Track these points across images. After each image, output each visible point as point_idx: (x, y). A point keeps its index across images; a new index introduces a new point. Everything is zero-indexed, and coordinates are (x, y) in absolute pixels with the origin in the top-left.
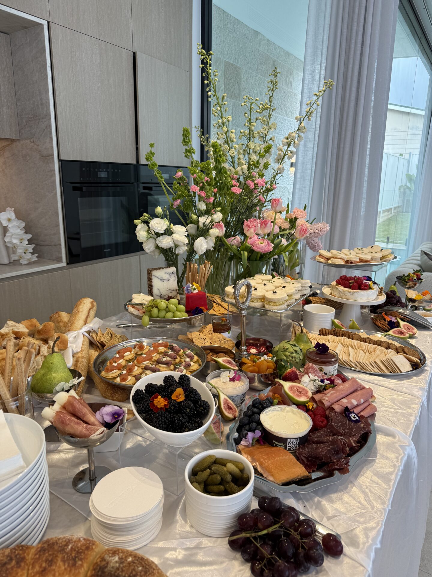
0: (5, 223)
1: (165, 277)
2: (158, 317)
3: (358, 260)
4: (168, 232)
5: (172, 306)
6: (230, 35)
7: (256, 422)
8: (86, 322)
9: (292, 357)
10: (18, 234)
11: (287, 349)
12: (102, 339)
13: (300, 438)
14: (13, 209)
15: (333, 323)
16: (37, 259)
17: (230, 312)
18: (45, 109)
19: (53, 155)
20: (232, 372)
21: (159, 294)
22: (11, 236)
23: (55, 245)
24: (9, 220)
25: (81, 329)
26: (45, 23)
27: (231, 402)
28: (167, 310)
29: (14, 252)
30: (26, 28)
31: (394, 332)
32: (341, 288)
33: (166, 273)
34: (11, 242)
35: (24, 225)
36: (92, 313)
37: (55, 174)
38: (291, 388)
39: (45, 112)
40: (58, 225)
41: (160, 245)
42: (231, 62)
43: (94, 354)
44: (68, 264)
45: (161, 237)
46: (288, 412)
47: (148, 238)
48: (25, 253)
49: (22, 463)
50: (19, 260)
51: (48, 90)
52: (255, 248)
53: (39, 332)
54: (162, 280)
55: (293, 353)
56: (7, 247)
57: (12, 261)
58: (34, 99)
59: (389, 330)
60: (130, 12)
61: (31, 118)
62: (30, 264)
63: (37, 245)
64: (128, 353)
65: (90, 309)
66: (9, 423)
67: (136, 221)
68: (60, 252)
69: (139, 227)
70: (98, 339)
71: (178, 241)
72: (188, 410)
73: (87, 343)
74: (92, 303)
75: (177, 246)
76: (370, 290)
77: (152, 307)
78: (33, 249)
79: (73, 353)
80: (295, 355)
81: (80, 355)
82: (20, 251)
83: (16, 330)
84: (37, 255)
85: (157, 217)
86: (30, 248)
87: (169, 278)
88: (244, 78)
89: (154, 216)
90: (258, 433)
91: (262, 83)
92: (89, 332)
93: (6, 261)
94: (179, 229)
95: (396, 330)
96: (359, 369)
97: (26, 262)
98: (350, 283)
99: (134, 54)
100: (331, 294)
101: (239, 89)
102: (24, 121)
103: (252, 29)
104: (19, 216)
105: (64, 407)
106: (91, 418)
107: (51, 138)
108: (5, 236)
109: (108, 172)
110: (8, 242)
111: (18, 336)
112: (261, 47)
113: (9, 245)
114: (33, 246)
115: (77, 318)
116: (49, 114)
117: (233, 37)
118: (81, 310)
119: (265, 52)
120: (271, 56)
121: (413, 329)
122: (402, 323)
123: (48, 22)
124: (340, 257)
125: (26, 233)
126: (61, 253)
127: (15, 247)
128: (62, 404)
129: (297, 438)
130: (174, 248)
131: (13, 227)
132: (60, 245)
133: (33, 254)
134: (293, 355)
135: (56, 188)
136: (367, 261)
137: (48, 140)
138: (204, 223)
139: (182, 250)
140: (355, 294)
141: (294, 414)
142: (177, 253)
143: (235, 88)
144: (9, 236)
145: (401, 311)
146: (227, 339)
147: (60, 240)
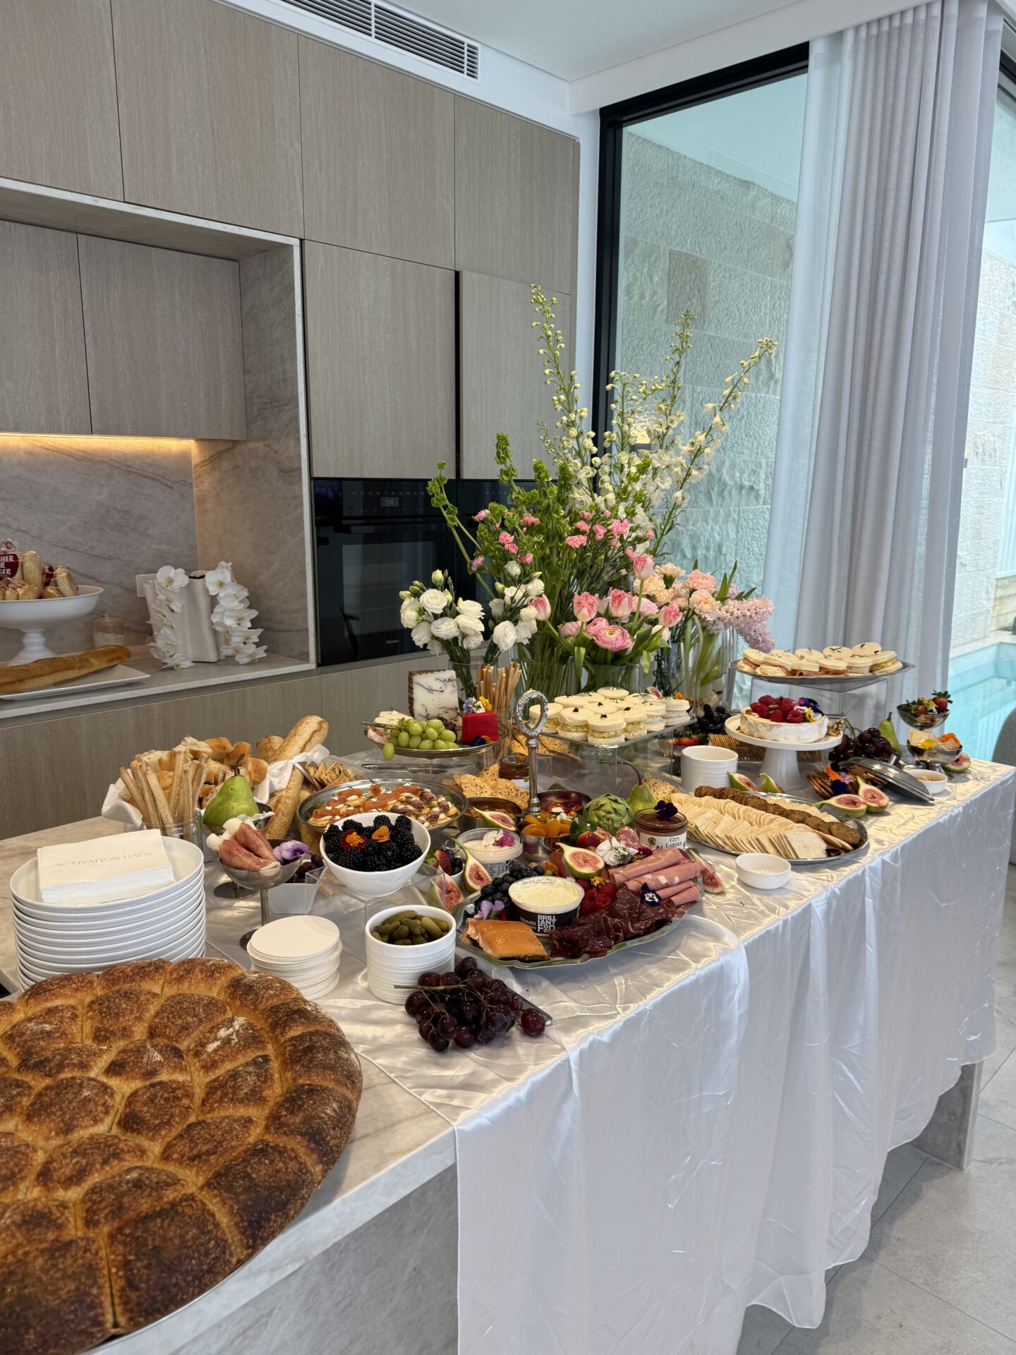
0: (213, 590)
1: (437, 685)
2: (408, 746)
3: (817, 670)
4: (451, 611)
5: (431, 730)
6: (683, 197)
7: (502, 892)
8: (303, 750)
9: (608, 819)
10: (233, 610)
11: (602, 805)
12: (323, 777)
13: (557, 916)
14: (230, 564)
15: (731, 778)
16: (265, 655)
17: (551, 751)
18: (290, 389)
19: (300, 469)
20: (501, 831)
21: (425, 714)
22: (223, 614)
23: (298, 631)
24: (221, 584)
25: (291, 758)
26: (295, 243)
27: (485, 871)
28: (423, 736)
29: (227, 642)
30: (265, 251)
31: (839, 801)
32: (755, 718)
33: (437, 679)
34: (222, 625)
35: (245, 593)
36: (317, 738)
37: (302, 503)
38: (574, 855)
39: (289, 395)
40: (304, 595)
41: (436, 633)
42: (685, 251)
43: (306, 794)
44: (319, 665)
45: (439, 621)
46: (559, 886)
47: (419, 622)
48: (245, 643)
49: (172, 879)
50: (233, 656)
51: (296, 355)
52: (599, 643)
53: (228, 756)
54: (430, 690)
55: (609, 813)
56: (215, 633)
57: (223, 658)
58: (273, 371)
59: (833, 796)
60: (452, 201)
61: (266, 404)
62: (253, 663)
63: (267, 629)
64: (354, 797)
65: (315, 732)
66: (168, 848)
67: (403, 593)
68: (306, 642)
69: (406, 603)
70: (317, 775)
71: (464, 627)
72: (390, 853)
73: (298, 779)
74: (320, 723)
75: (464, 636)
76: (806, 724)
77: (400, 730)
78: (259, 637)
79: (270, 789)
80: (613, 816)
81: (284, 793)
82: (236, 640)
83: (195, 748)
84: (265, 647)
85: (434, 587)
86: (255, 635)
87: (444, 688)
88: (714, 281)
89: (430, 584)
90: (500, 906)
91: (758, 286)
92: (303, 764)
93: (213, 658)
94: (469, 608)
95: (846, 798)
96: (727, 848)
97: (246, 660)
98: (771, 709)
99: (457, 274)
100: (739, 729)
101: (704, 306)
102: (255, 409)
103: (735, 178)
104: (240, 576)
105: (235, 837)
106: (265, 851)
107: (298, 440)
108: (212, 612)
109: (400, 497)
110: (217, 623)
111: (196, 755)
112: (757, 212)
113: (218, 628)
114: (260, 631)
115: (292, 743)
116: (296, 398)
117: (690, 201)
118: (300, 732)
119: (768, 221)
120: (782, 229)
121: (882, 798)
122: (864, 787)
123: (301, 241)
124: (777, 663)
125: (250, 607)
126: (307, 646)
127: (228, 631)
128: (234, 833)
129: (552, 915)
130: (460, 638)
131: (227, 596)
132: (307, 630)
133: (258, 645)
134: (609, 816)
135: (303, 529)
136: (837, 672)
137: (292, 443)
138: (512, 598)
139: (475, 642)
140: (775, 730)
141: (567, 889)
142: (465, 647)
143: (692, 304)
144: (217, 613)
145: (877, 767)
146: (522, 790)
147: (306, 621)
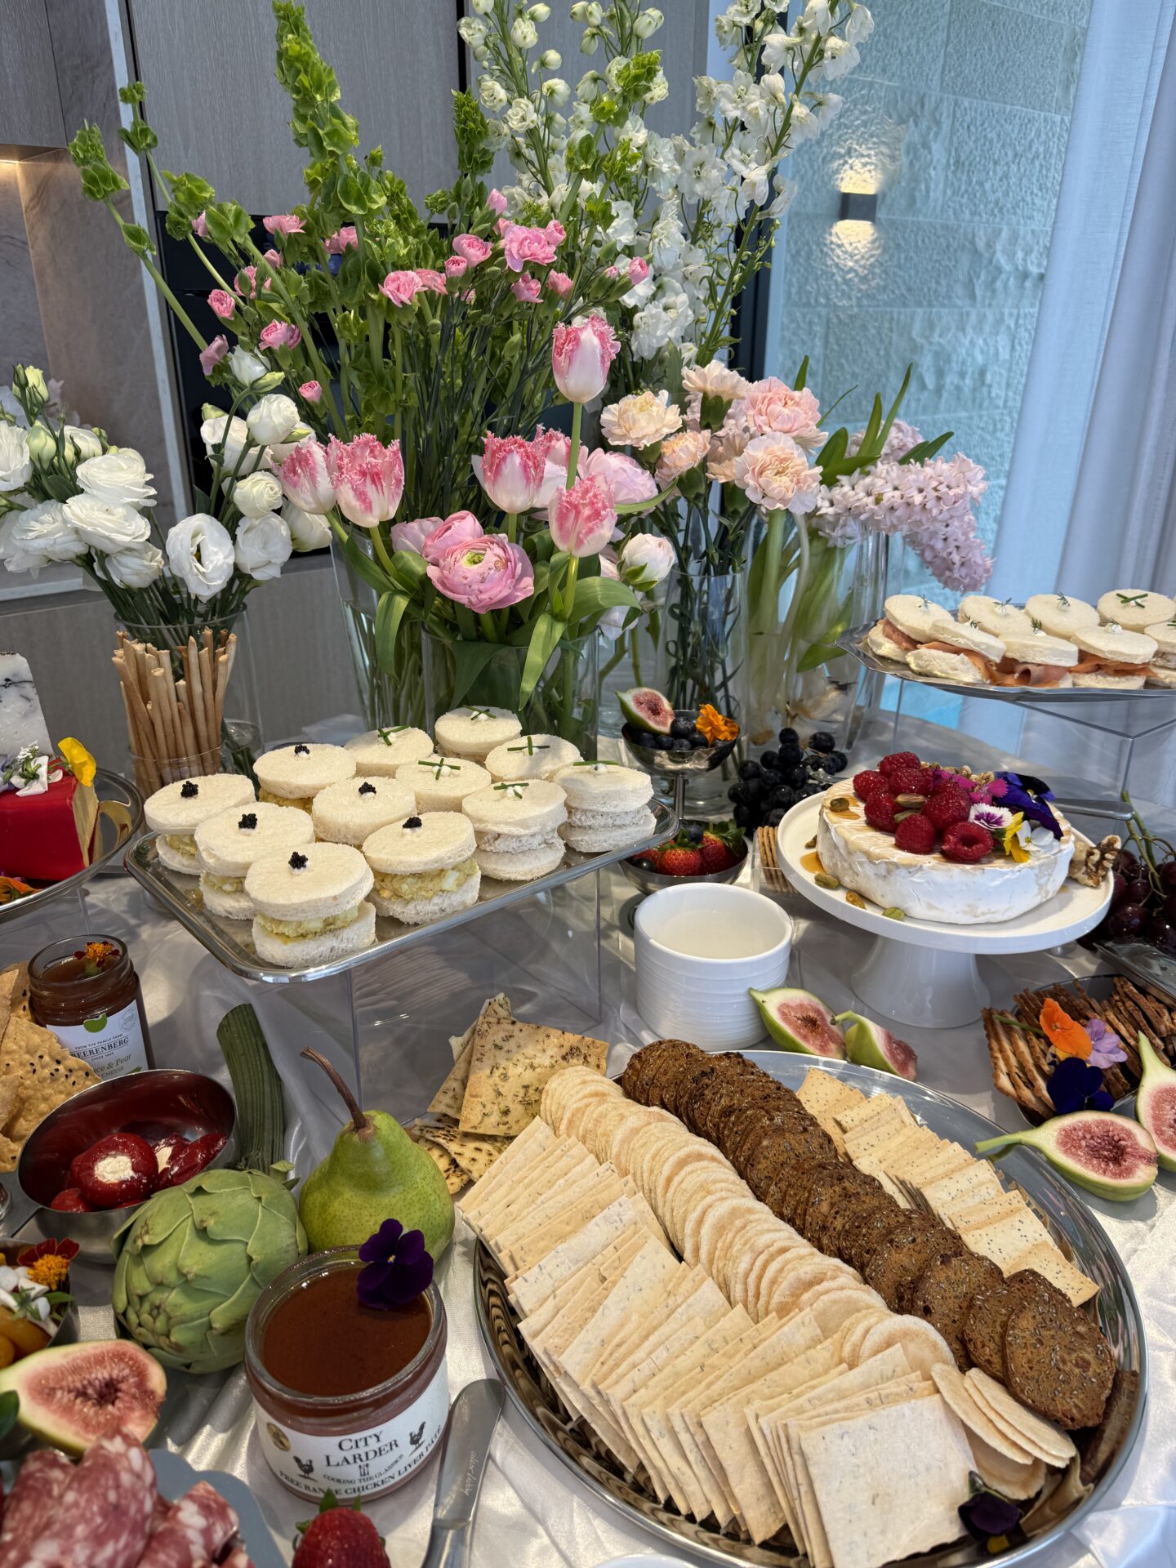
18: (99, 28)
31: (1069, 1141)
39: (100, 41)
40: (162, 439)
59: (1049, 1115)
61: (77, 68)
95: (1087, 1128)
102: (68, 83)
122: (1156, 1078)
124: (962, 643)
135: (146, 313)
